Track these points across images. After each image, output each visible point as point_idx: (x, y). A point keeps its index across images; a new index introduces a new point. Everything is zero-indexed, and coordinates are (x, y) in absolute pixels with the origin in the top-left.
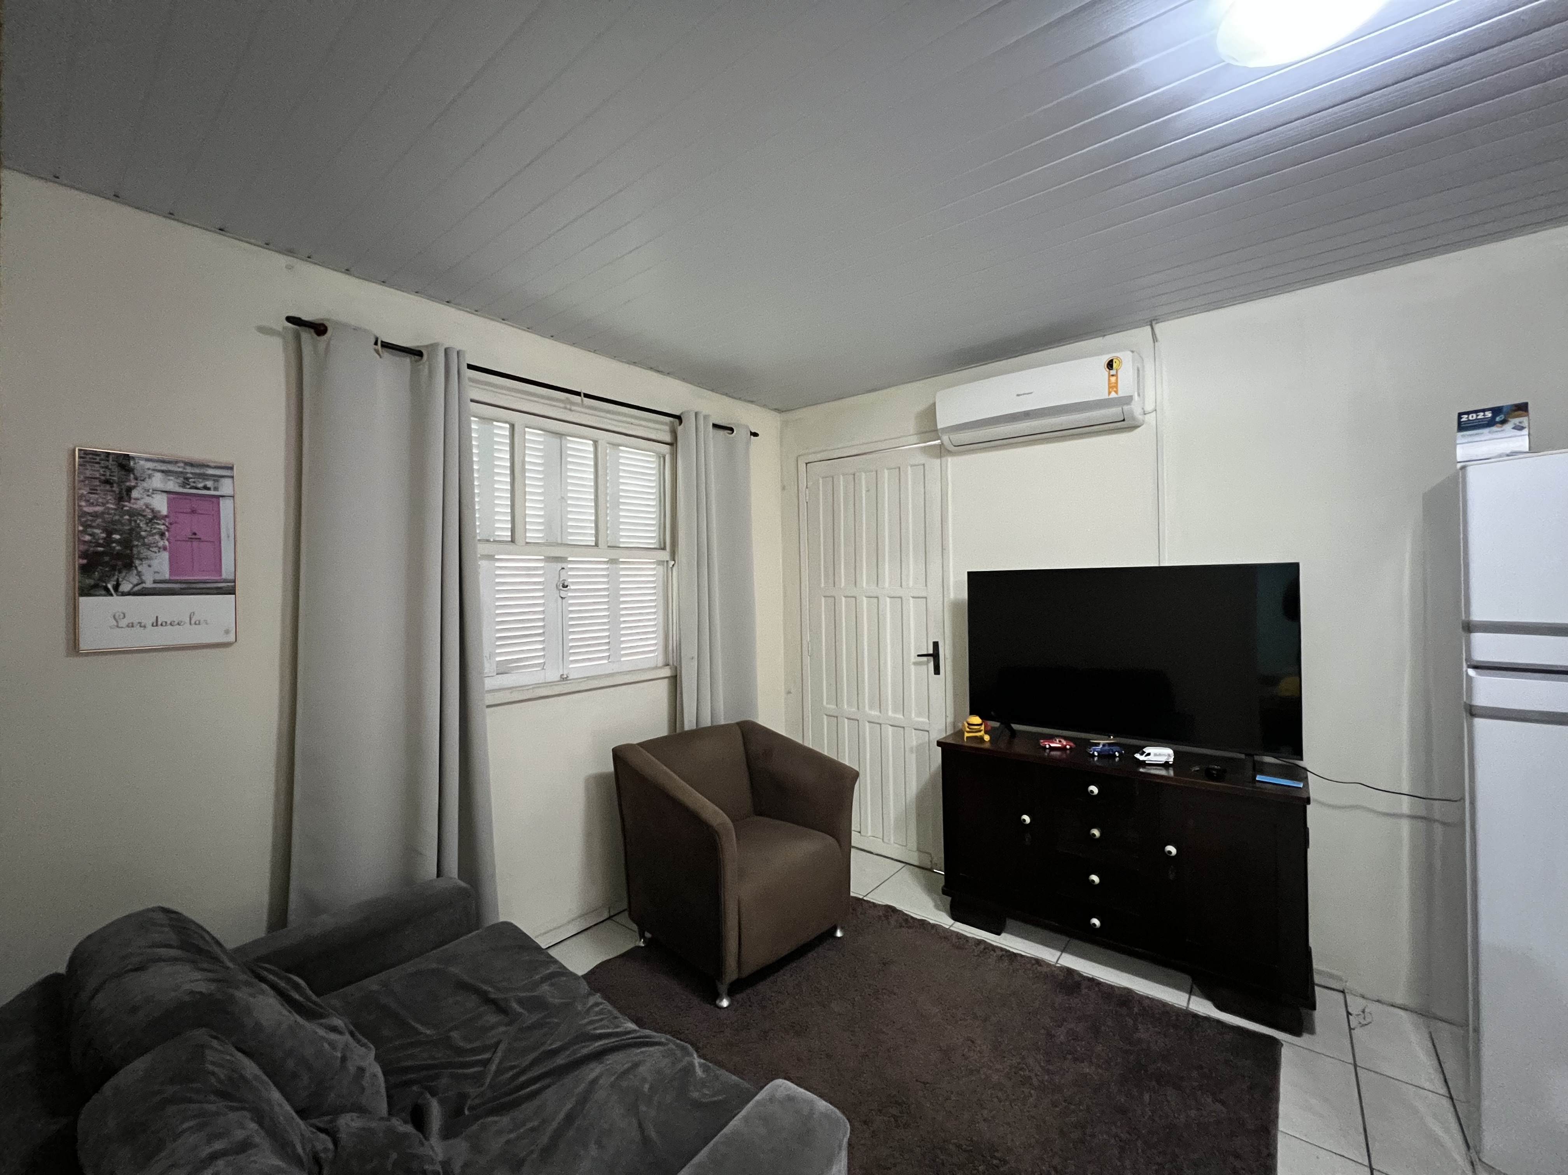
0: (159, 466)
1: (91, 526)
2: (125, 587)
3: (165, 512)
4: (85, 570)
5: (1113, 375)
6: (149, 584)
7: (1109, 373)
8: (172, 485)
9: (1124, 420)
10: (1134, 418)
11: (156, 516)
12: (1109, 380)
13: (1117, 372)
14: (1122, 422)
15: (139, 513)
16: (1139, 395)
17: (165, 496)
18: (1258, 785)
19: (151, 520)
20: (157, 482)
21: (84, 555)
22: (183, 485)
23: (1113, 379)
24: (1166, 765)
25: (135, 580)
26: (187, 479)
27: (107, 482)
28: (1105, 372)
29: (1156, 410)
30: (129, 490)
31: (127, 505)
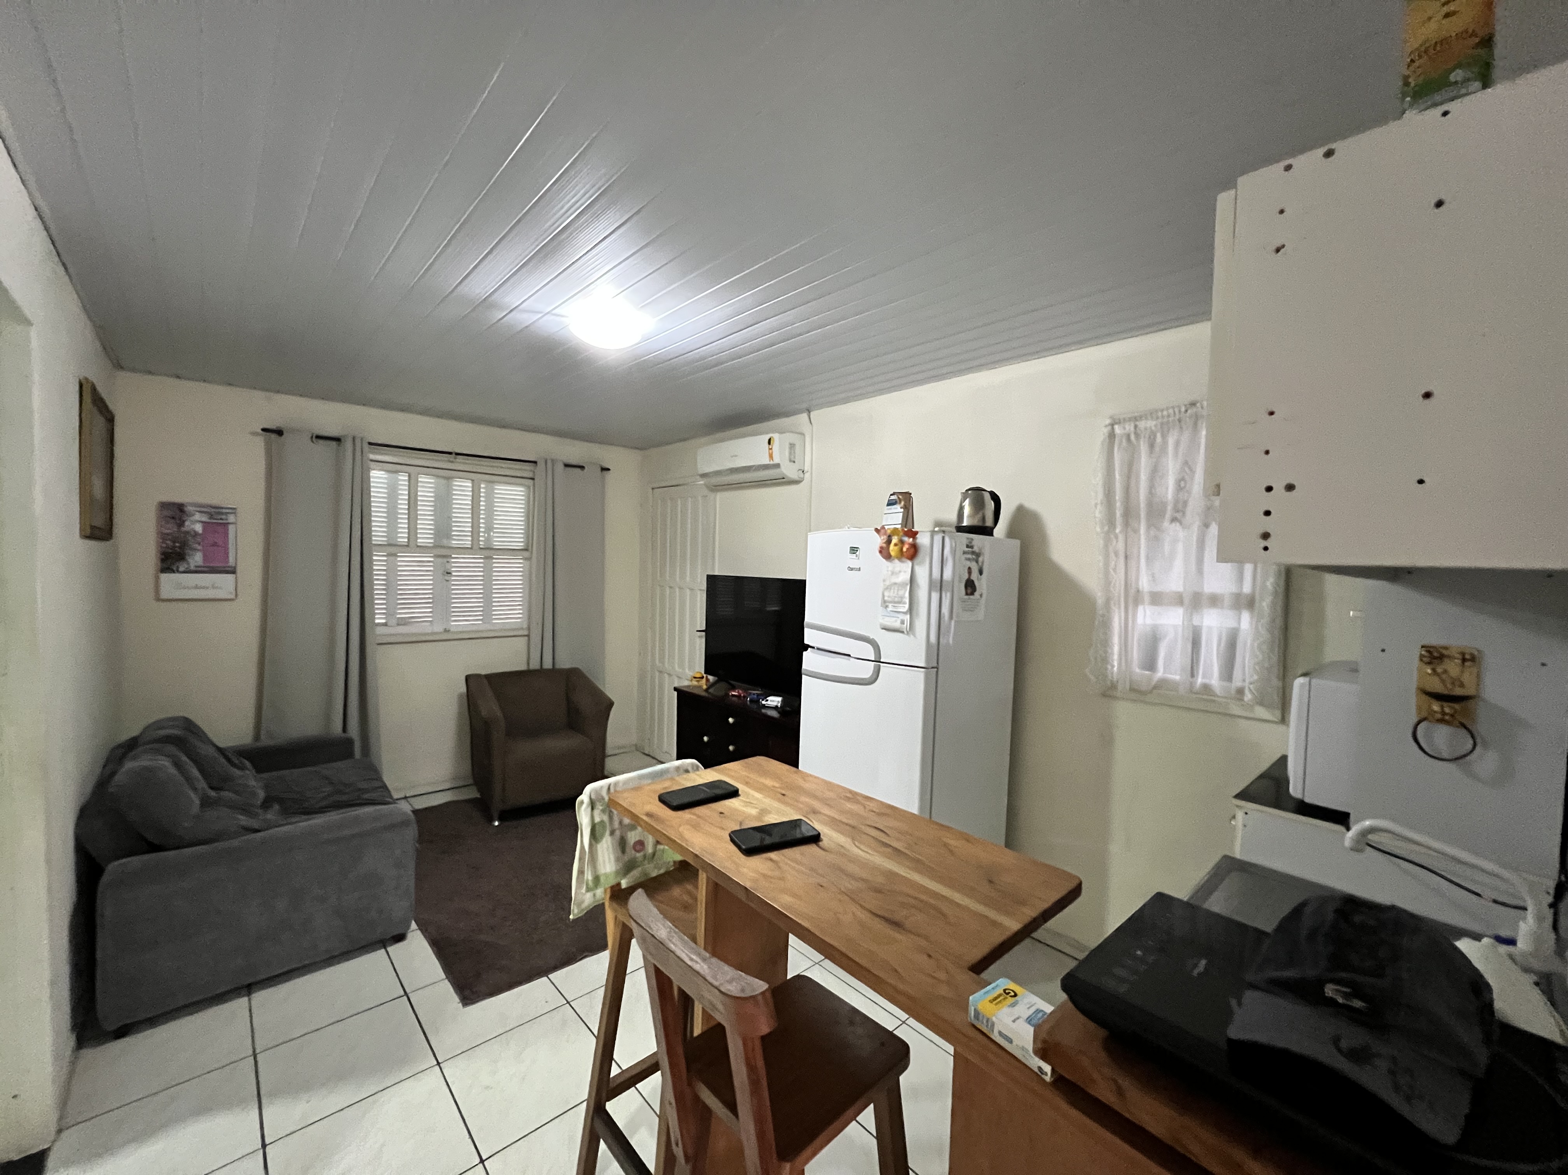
0: (198, 509)
1: (166, 540)
2: (181, 569)
3: (200, 532)
4: (163, 561)
5: (770, 449)
6: (192, 568)
7: (769, 447)
8: (205, 518)
11: (196, 534)
12: (768, 451)
13: (773, 447)
15: (187, 533)
17: (201, 524)
19: (194, 536)
20: (197, 517)
21: (163, 553)
22: (210, 518)
23: (771, 451)
25: (186, 566)
26: (212, 515)
27: (173, 518)
28: (767, 446)
30: (184, 522)
31: (183, 529)
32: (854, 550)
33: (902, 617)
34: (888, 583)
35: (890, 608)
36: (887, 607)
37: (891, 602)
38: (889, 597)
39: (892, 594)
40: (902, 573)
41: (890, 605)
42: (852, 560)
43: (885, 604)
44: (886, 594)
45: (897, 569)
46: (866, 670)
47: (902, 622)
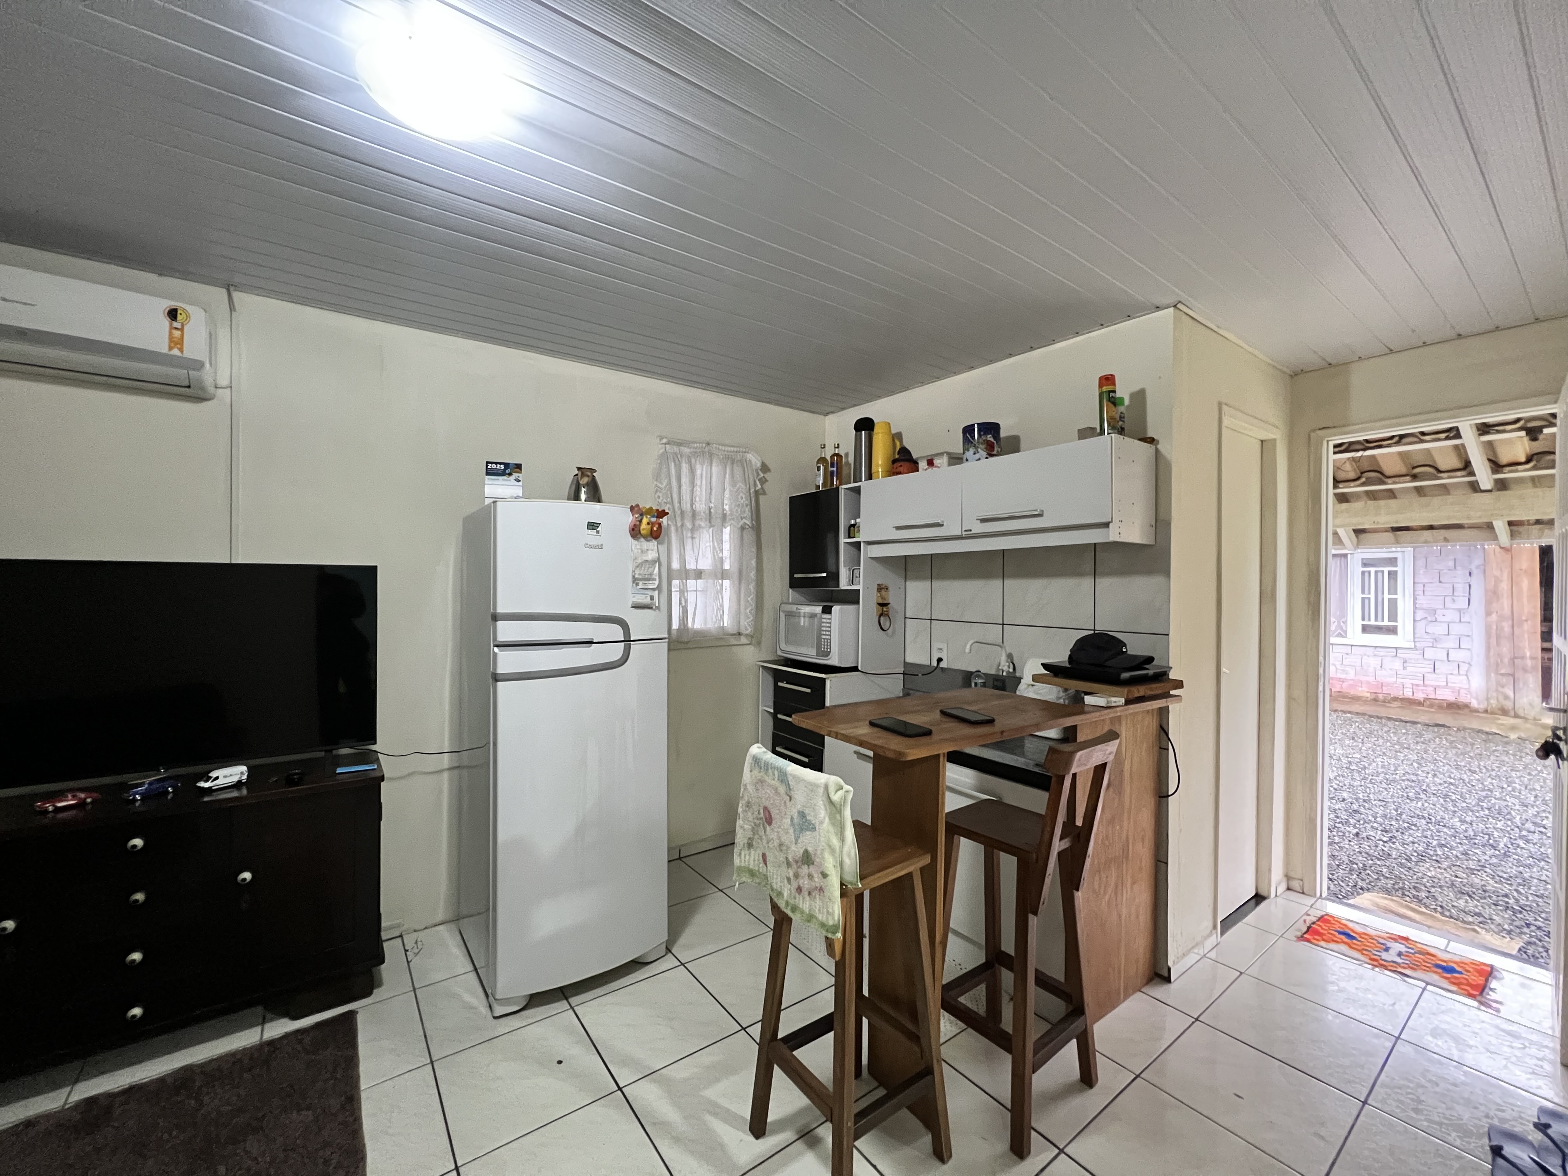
5: (176, 329)
7: (171, 325)
9: (189, 387)
10: (203, 388)
12: (170, 334)
13: (183, 325)
14: (187, 389)
16: (211, 364)
18: (339, 777)
23: (177, 334)
24: (238, 785)
28: (166, 322)
29: (231, 387)
32: (592, 526)
33: (650, 593)
34: (639, 561)
35: (641, 586)
36: (637, 584)
37: (641, 580)
38: (639, 574)
39: (641, 572)
40: (650, 552)
41: (641, 583)
42: (591, 536)
43: (635, 581)
44: (637, 572)
45: (645, 547)
46: (615, 652)
47: (652, 598)
